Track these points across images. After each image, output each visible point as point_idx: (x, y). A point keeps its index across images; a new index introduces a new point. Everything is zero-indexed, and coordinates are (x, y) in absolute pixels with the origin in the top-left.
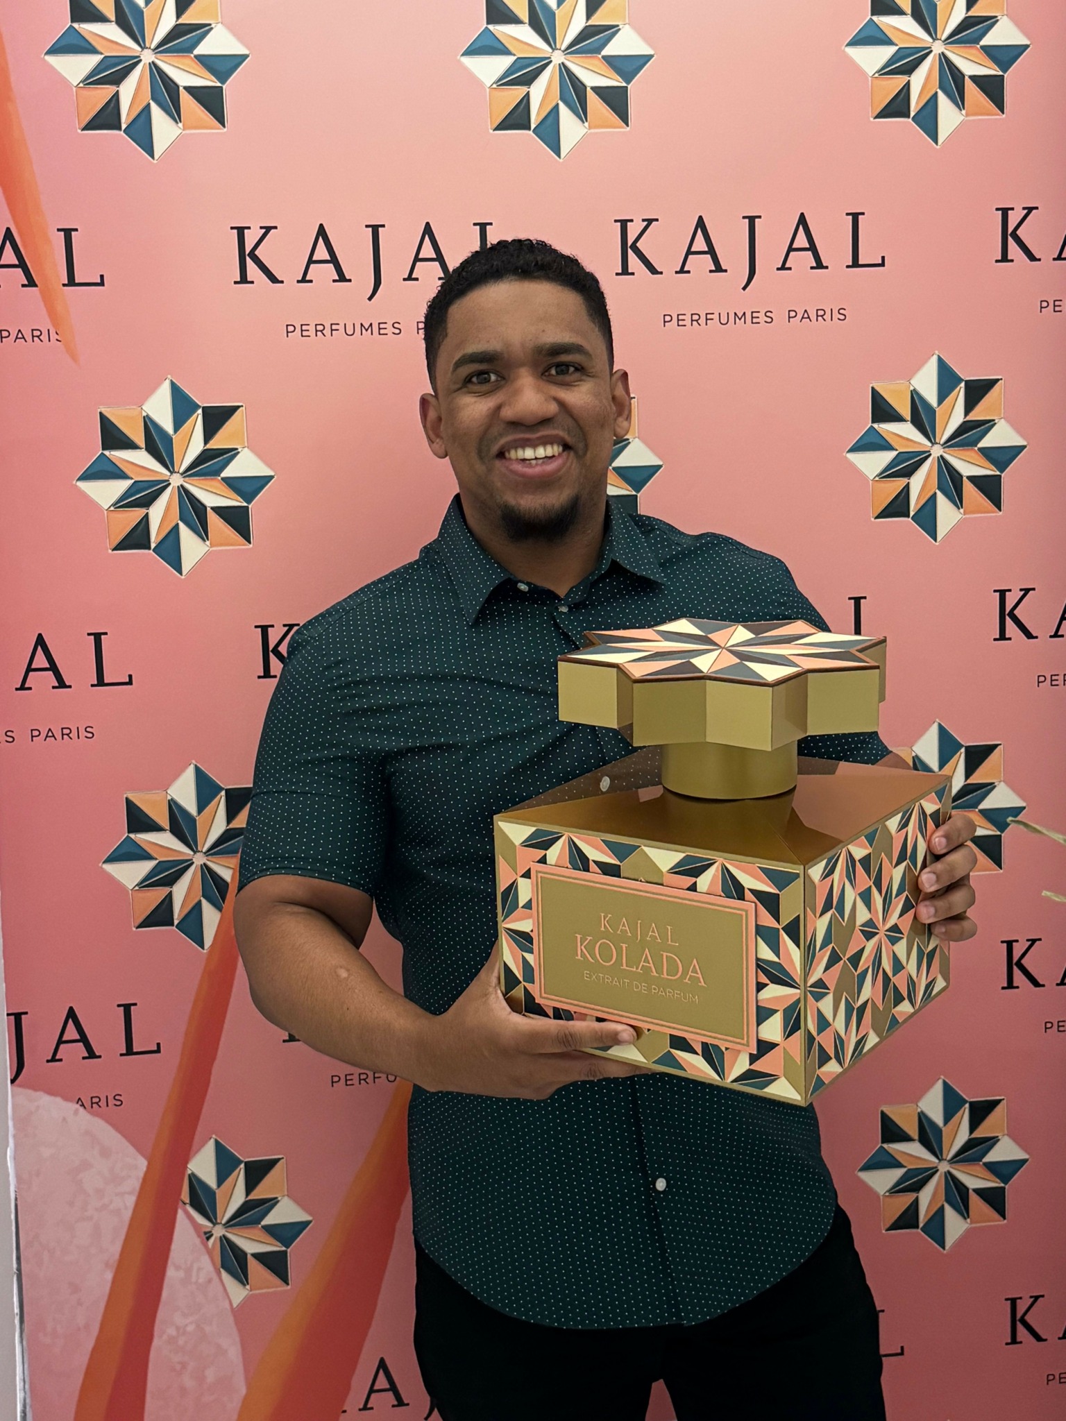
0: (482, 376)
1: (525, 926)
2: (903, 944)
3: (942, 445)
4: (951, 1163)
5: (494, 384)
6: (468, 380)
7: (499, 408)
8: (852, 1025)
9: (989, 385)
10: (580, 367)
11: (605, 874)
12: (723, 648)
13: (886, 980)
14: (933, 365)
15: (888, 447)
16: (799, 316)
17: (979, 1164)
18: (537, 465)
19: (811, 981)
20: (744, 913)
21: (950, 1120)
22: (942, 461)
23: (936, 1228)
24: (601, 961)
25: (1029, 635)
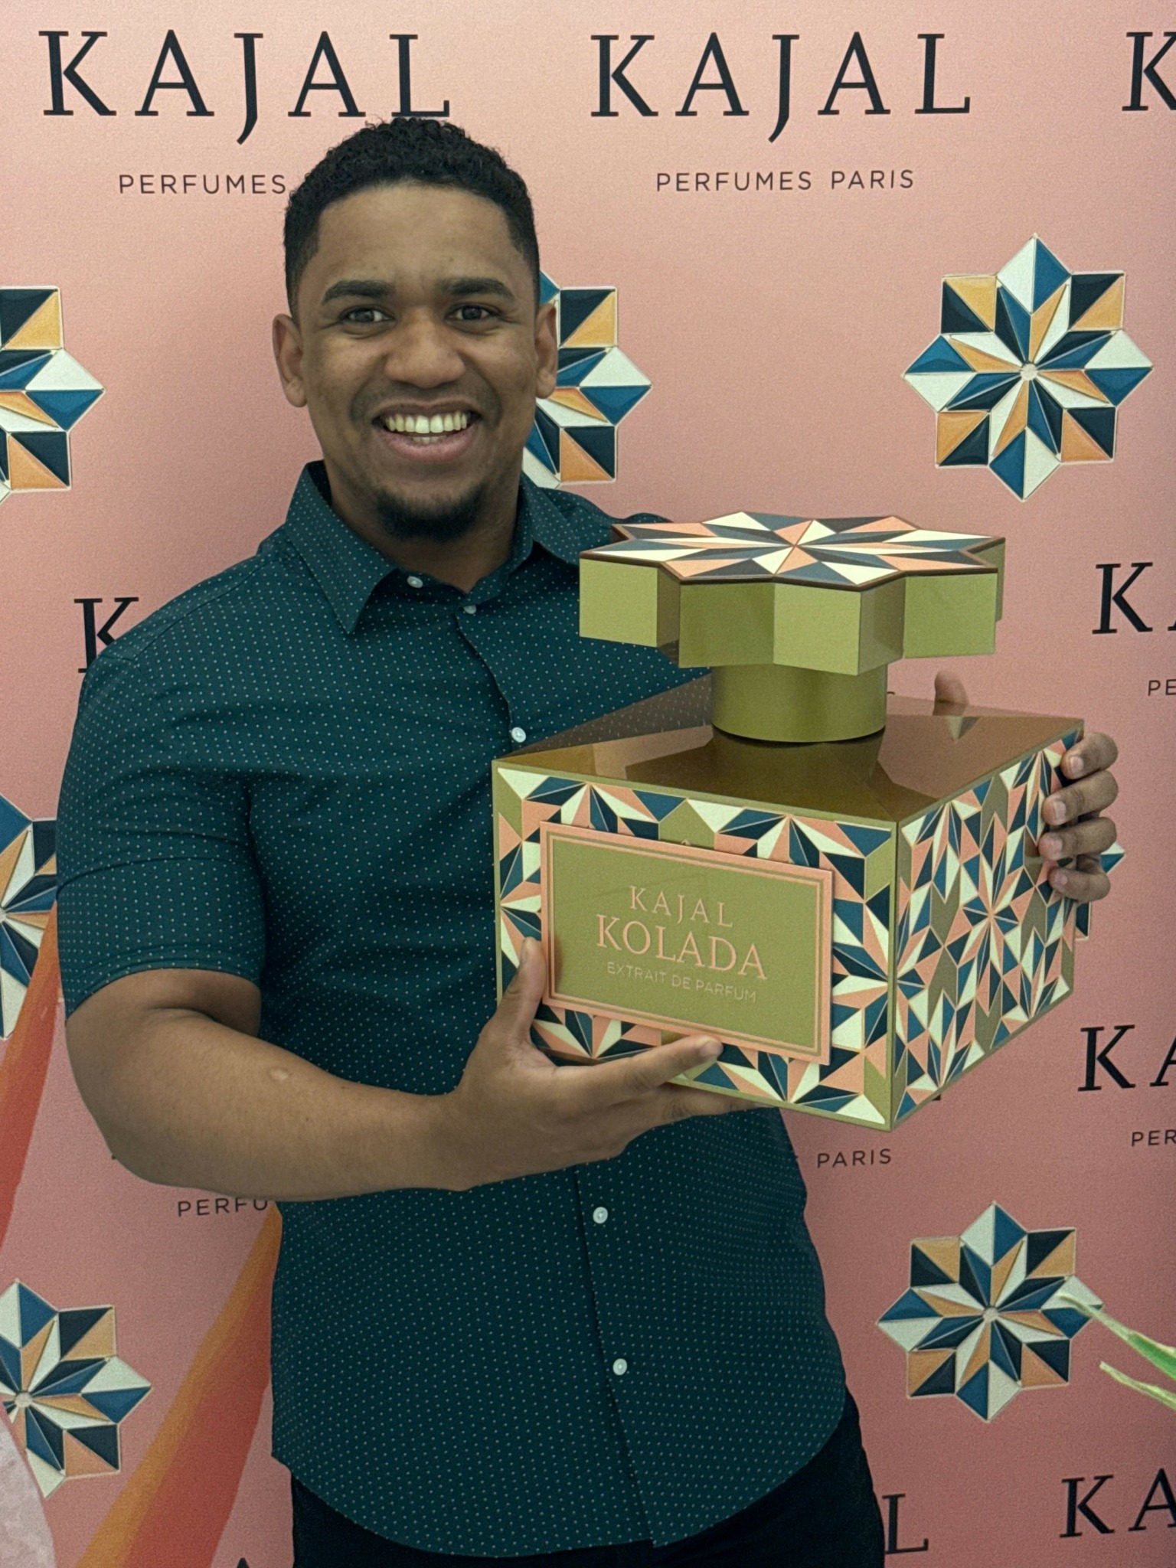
0: (361, 314)
1: (530, 904)
2: (1017, 932)
3: (1037, 365)
4: (1000, 1312)
5: (380, 324)
6: (344, 316)
7: (384, 358)
8: (951, 1030)
9: (1105, 282)
10: (496, 311)
11: (638, 835)
12: (794, 546)
13: (995, 978)
14: (1029, 252)
15: (962, 366)
16: (847, 181)
17: (1037, 1312)
18: (431, 443)
19: (903, 971)
20: (818, 884)
21: (1003, 1254)
22: (1036, 387)
23: (977, 1393)
24: (628, 947)
25: (1141, 626)
